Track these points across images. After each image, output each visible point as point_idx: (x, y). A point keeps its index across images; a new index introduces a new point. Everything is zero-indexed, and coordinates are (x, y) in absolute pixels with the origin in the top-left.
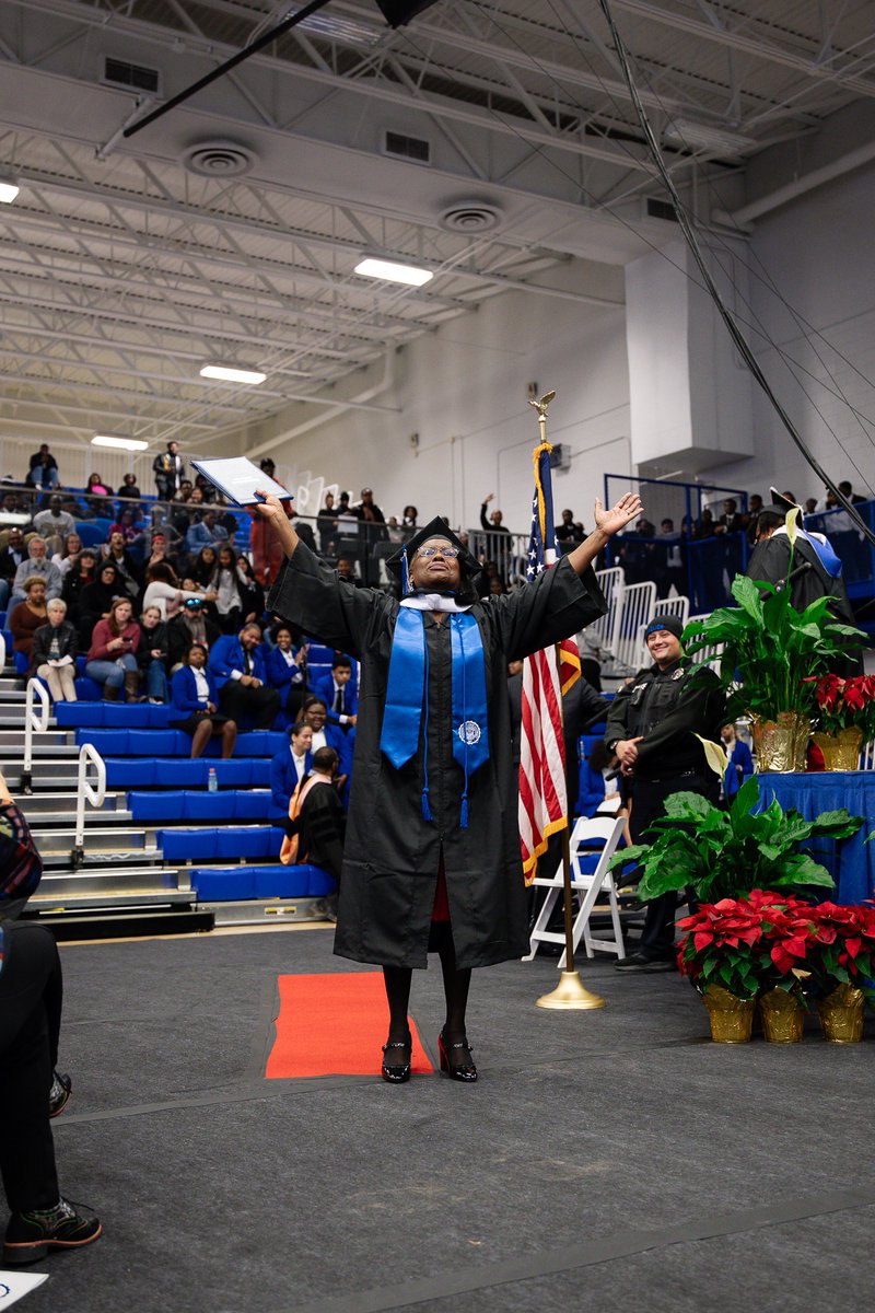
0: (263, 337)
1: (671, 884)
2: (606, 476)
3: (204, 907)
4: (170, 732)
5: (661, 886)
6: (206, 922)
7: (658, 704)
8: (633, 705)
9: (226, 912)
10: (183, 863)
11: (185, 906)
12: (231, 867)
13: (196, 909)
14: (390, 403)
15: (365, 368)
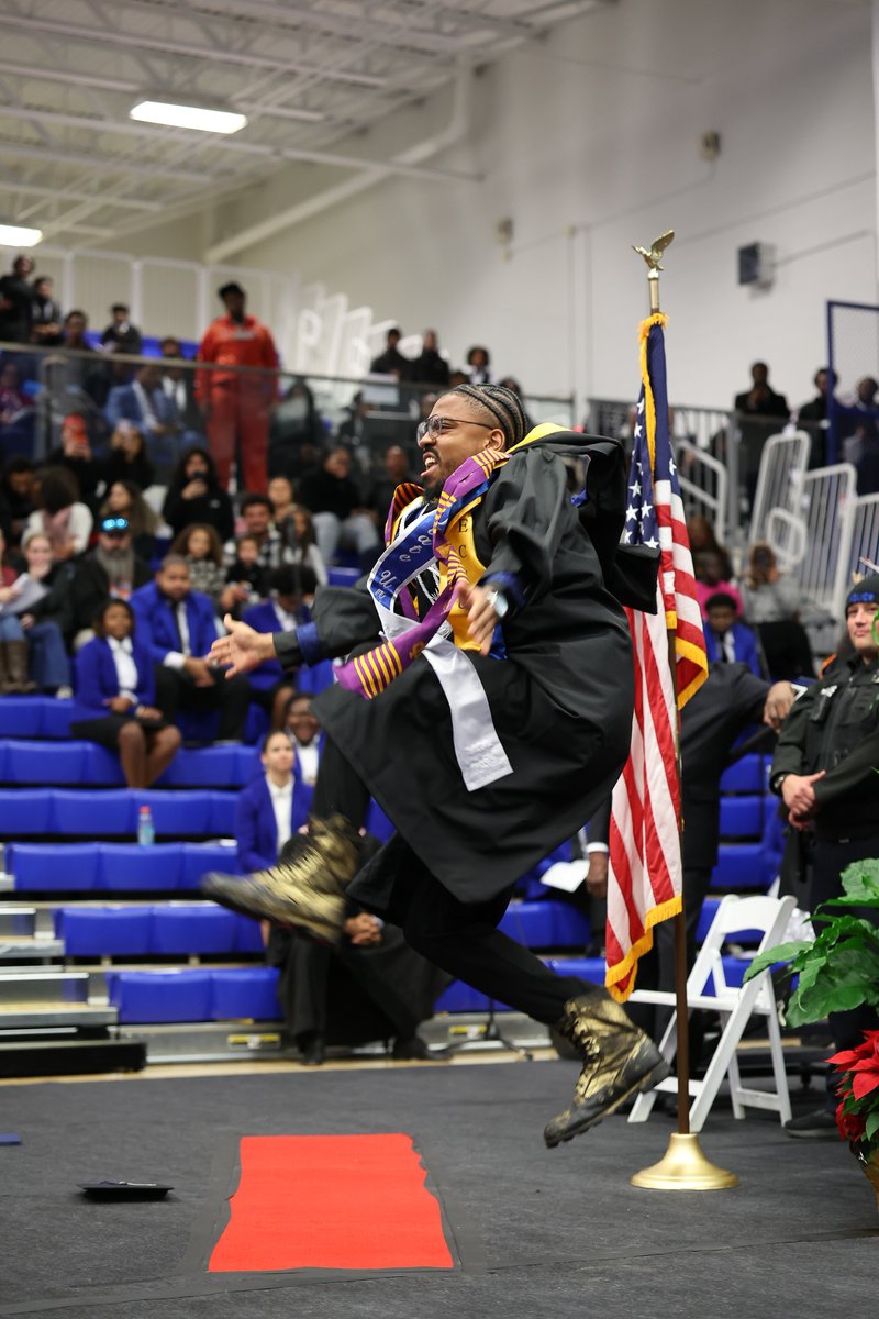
0: (241, 52)
1: (839, 1002)
2: (831, 305)
3: (130, 1033)
4: (75, 747)
5: (824, 1003)
6: (133, 1057)
7: (849, 720)
8: (813, 721)
9: (167, 1042)
10: (96, 961)
11: (99, 1031)
12: (173, 970)
13: (118, 1036)
14: (463, 163)
15: (420, 102)
